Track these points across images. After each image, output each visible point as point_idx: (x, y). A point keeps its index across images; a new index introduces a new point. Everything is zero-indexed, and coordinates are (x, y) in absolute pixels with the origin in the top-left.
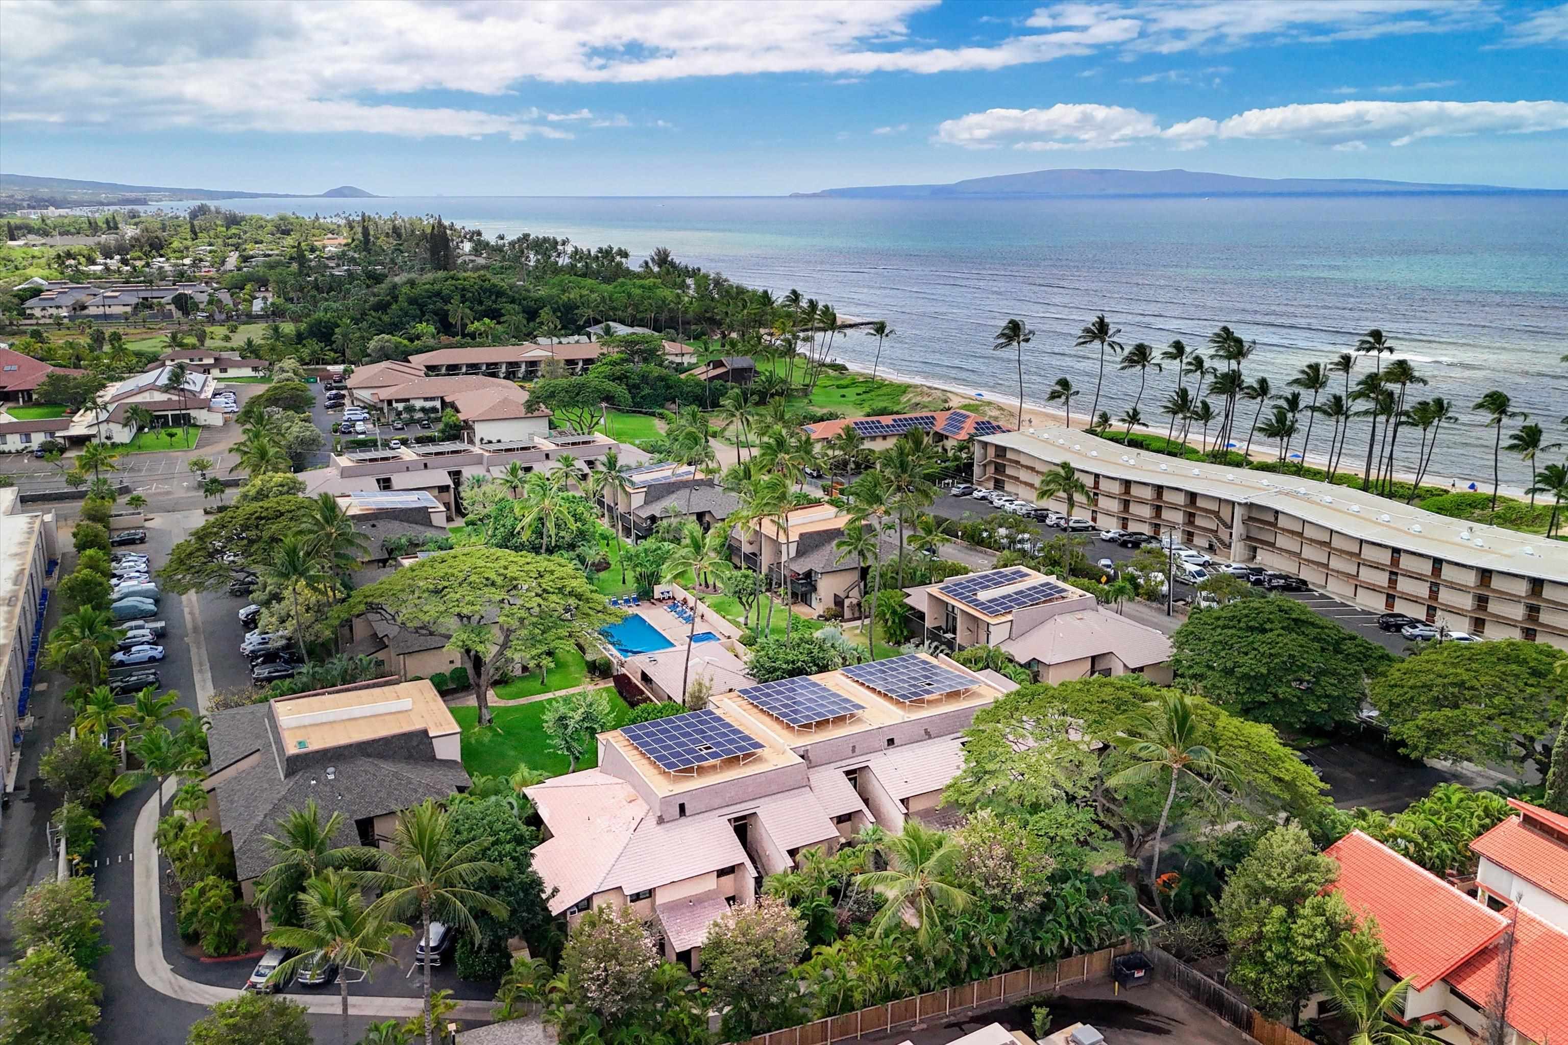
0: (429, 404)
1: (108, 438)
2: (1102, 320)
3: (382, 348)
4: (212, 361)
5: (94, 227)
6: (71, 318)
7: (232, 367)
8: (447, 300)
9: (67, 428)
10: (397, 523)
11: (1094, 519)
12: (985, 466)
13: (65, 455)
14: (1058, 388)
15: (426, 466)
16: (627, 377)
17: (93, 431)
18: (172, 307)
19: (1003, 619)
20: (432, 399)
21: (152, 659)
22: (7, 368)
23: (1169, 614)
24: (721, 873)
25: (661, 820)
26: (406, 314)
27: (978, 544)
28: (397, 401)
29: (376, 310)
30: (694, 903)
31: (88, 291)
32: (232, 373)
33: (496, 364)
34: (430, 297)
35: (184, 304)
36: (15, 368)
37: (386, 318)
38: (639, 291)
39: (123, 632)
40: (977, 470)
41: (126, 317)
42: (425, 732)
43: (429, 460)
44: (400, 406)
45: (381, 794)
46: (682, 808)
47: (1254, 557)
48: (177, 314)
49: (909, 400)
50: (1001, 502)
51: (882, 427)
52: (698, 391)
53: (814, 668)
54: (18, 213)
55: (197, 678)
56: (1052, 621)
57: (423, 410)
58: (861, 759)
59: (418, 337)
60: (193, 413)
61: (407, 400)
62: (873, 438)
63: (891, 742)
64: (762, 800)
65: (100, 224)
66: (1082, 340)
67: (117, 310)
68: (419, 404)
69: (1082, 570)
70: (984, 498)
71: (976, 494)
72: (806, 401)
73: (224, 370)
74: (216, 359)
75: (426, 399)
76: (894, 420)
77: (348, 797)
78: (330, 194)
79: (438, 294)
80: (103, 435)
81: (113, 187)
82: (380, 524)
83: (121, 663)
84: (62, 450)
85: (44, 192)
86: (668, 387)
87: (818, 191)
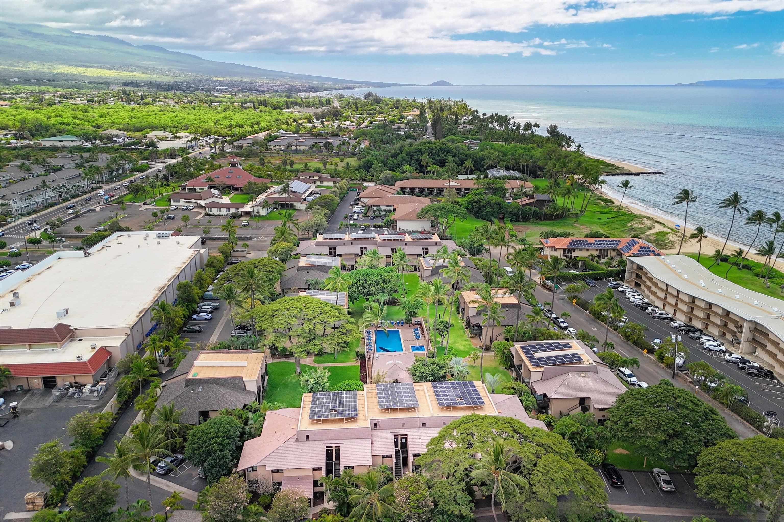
0: (388, 208)
1: (258, 213)
2: (736, 195)
3: (386, 177)
4: (317, 178)
5: (321, 104)
6: (284, 151)
7: (325, 181)
8: (422, 154)
9: (243, 208)
10: (318, 272)
11: (675, 314)
12: (632, 273)
13: (241, 219)
14: (696, 232)
15: (352, 243)
16: (480, 202)
17: (252, 210)
18: (324, 147)
19: (539, 369)
20: (389, 206)
21: (206, 319)
22: (238, 177)
23: (673, 377)
24: (314, 469)
25: (297, 440)
26: (404, 160)
27: (598, 318)
28: (374, 206)
29: (392, 157)
30: (299, 479)
31: (296, 138)
32: (325, 184)
33: (432, 188)
34: (416, 152)
35: (328, 146)
36: (241, 177)
37: (395, 161)
38: (522, 151)
39: (201, 307)
40: (627, 274)
41: (304, 151)
42: (241, 378)
43: (354, 242)
44: (375, 208)
45: (213, 402)
46: (308, 437)
47: (755, 352)
48: (325, 150)
49: (631, 226)
50: (629, 296)
51: (587, 244)
52: (516, 210)
53: (431, 378)
54: (298, 94)
55: (216, 330)
56: (566, 375)
57: (385, 211)
58: (406, 430)
59: (404, 172)
60: (295, 204)
61: (379, 206)
62: (581, 250)
63: (424, 425)
64: (346, 441)
65: (324, 102)
66: (722, 205)
67: (303, 148)
68: (383, 208)
69: (640, 344)
70: (623, 291)
71: (620, 288)
72: (575, 220)
73: (322, 182)
74: (320, 177)
75: (387, 206)
76: (596, 241)
77: (202, 400)
78: (435, 84)
79: (420, 151)
80: (256, 211)
81: (342, 81)
82: (311, 272)
83: (195, 319)
84: (240, 216)
85: (315, 83)
86: (501, 208)
87: (694, 82)
